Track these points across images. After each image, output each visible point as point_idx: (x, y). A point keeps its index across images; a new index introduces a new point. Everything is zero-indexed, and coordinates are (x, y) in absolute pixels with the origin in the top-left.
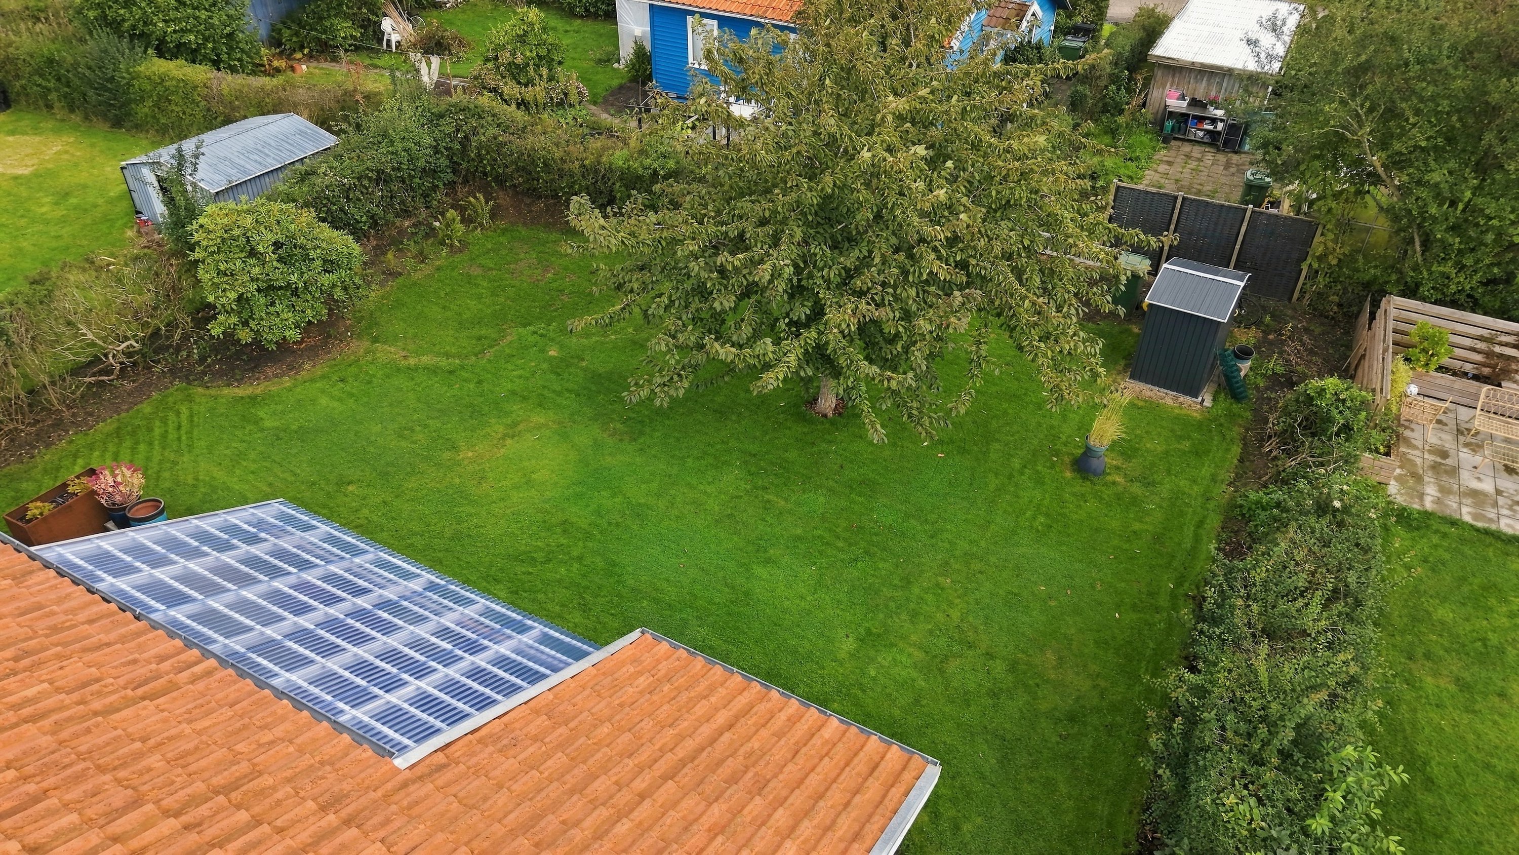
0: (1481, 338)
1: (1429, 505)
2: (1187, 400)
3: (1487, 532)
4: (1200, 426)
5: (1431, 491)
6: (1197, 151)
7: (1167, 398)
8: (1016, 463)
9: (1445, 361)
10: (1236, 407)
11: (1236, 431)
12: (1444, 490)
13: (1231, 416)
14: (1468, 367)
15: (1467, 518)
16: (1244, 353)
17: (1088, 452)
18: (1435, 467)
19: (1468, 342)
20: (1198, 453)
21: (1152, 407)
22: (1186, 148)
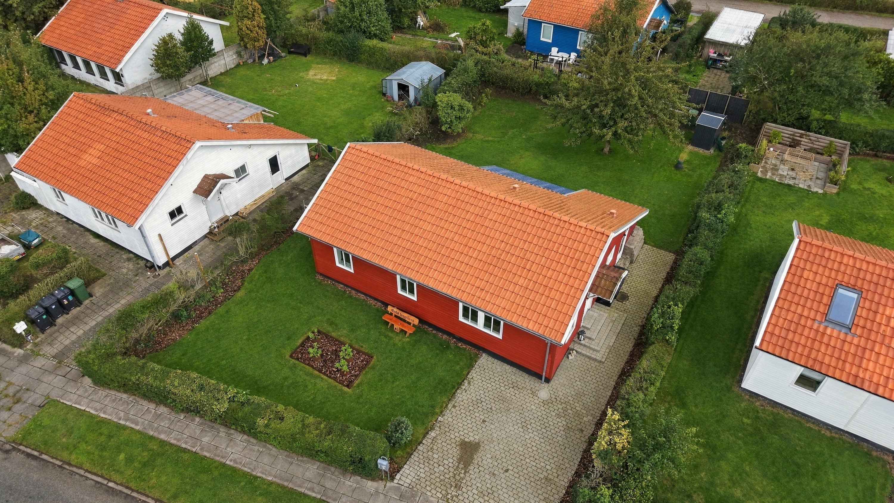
0: (791, 135)
1: (768, 177)
2: (706, 151)
3: (781, 183)
4: (709, 158)
5: (769, 174)
6: (719, 72)
7: (701, 151)
8: (659, 166)
9: (781, 141)
10: (720, 153)
11: (719, 159)
12: (773, 174)
13: (718, 156)
14: (788, 143)
15: (777, 180)
16: (723, 138)
17: (679, 163)
18: (772, 169)
19: (787, 136)
20: (708, 164)
21: (697, 154)
22: (715, 71)
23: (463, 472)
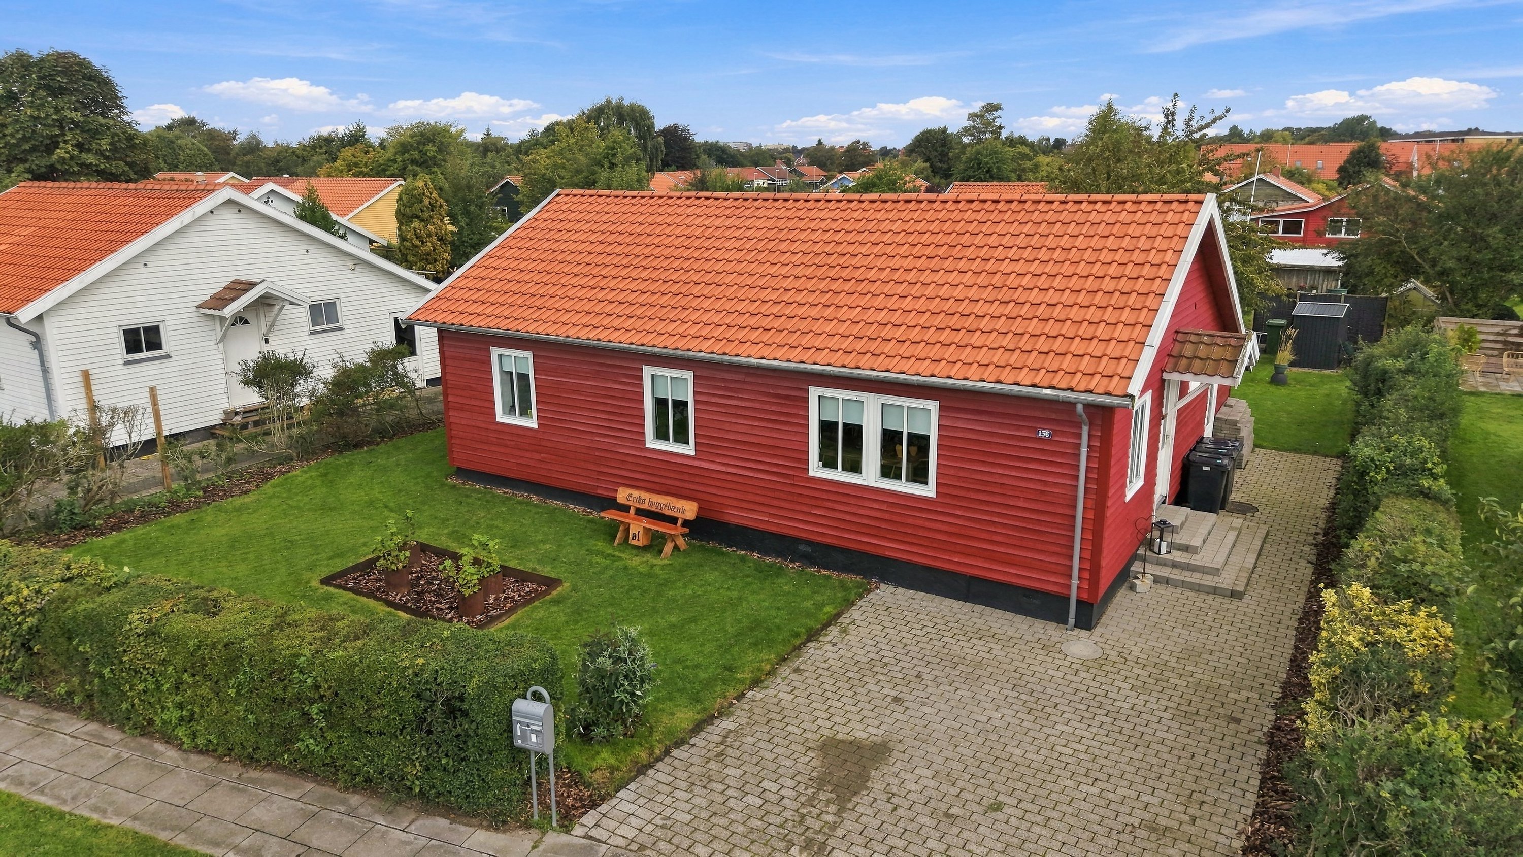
2: (1327, 371)
4: (1338, 376)
5: (1483, 390)
7: (1316, 372)
12: (1491, 390)
14: (1496, 352)
18: (1484, 385)
19: (1491, 337)
20: (1340, 381)
21: (1308, 373)
23: (832, 808)
